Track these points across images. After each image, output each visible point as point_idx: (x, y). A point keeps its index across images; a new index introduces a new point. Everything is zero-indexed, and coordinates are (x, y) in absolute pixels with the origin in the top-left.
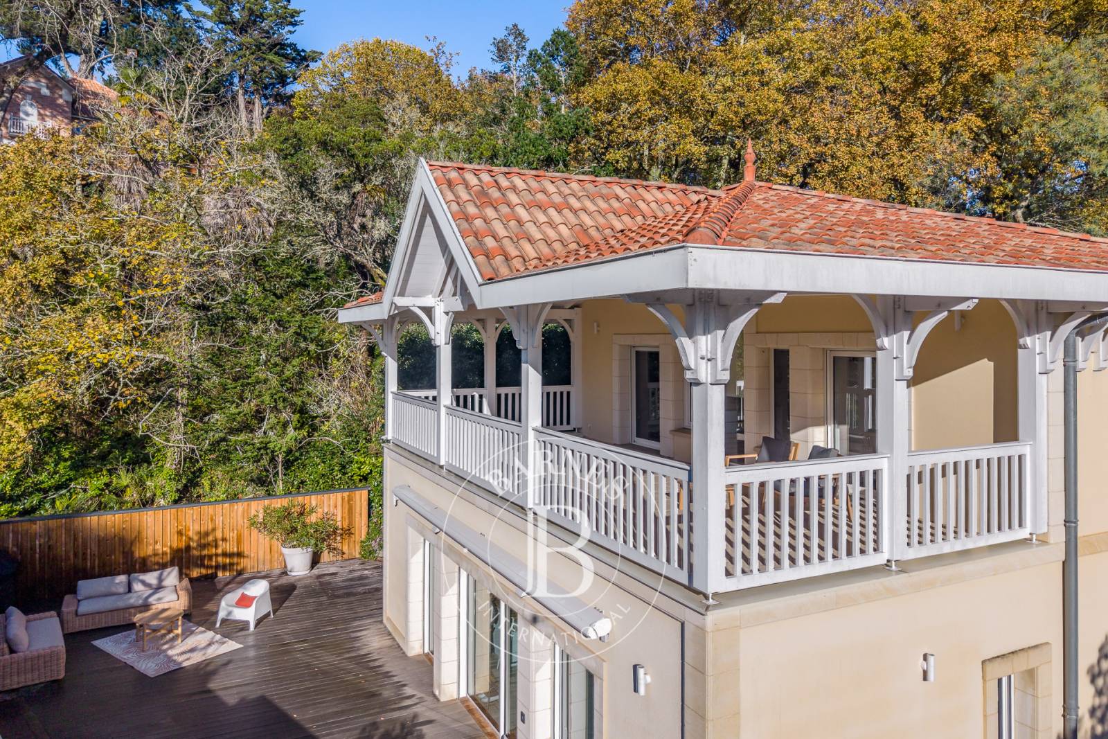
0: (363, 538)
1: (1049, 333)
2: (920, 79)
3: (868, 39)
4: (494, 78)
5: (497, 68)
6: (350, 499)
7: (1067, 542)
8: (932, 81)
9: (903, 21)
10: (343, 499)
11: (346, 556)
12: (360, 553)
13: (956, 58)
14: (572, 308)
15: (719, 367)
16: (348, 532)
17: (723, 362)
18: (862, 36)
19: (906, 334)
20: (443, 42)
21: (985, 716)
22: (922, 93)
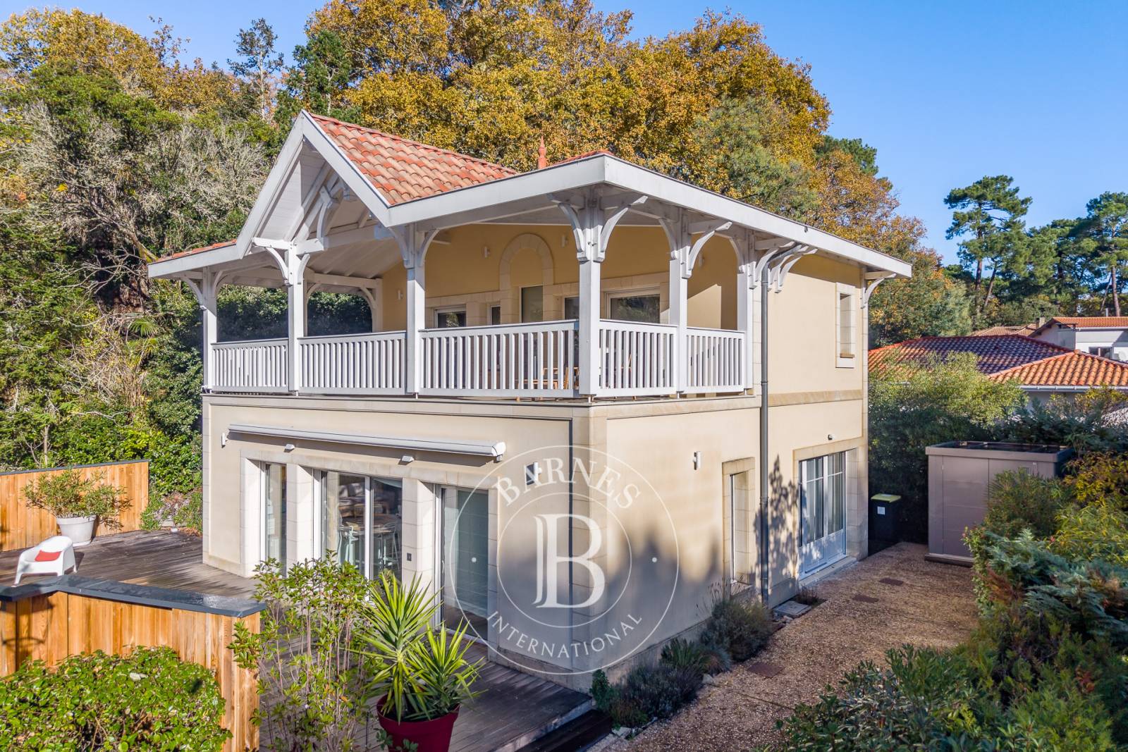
0: (143, 509)
1: (755, 263)
2: (630, 121)
3: (588, 84)
4: (239, 69)
5: (243, 59)
6: (129, 472)
7: (763, 395)
8: (639, 122)
9: (613, 73)
10: (122, 470)
11: (124, 529)
12: (140, 526)
13: (657, 108)
14: (374, 278)
15: (599, 250)
16: (126, 504)
17: (602, 245)
18: (583, 81)
19: (688, 248)
20: (170, 25)
21: (724, 497)
22: (633, 132)
